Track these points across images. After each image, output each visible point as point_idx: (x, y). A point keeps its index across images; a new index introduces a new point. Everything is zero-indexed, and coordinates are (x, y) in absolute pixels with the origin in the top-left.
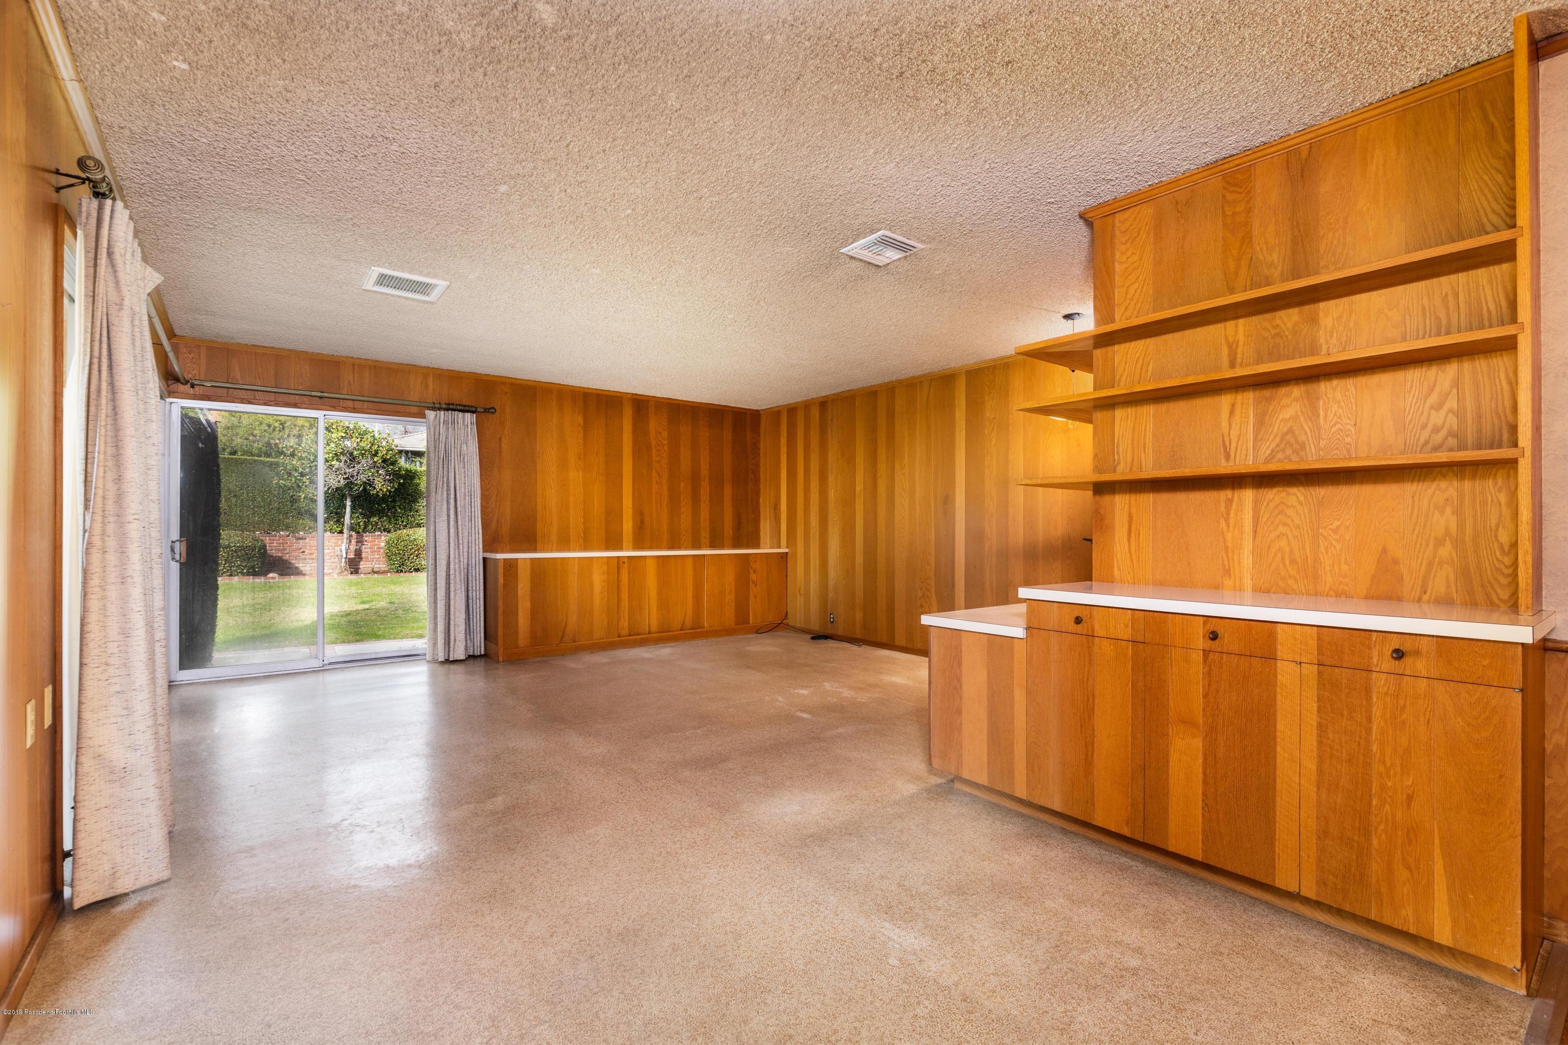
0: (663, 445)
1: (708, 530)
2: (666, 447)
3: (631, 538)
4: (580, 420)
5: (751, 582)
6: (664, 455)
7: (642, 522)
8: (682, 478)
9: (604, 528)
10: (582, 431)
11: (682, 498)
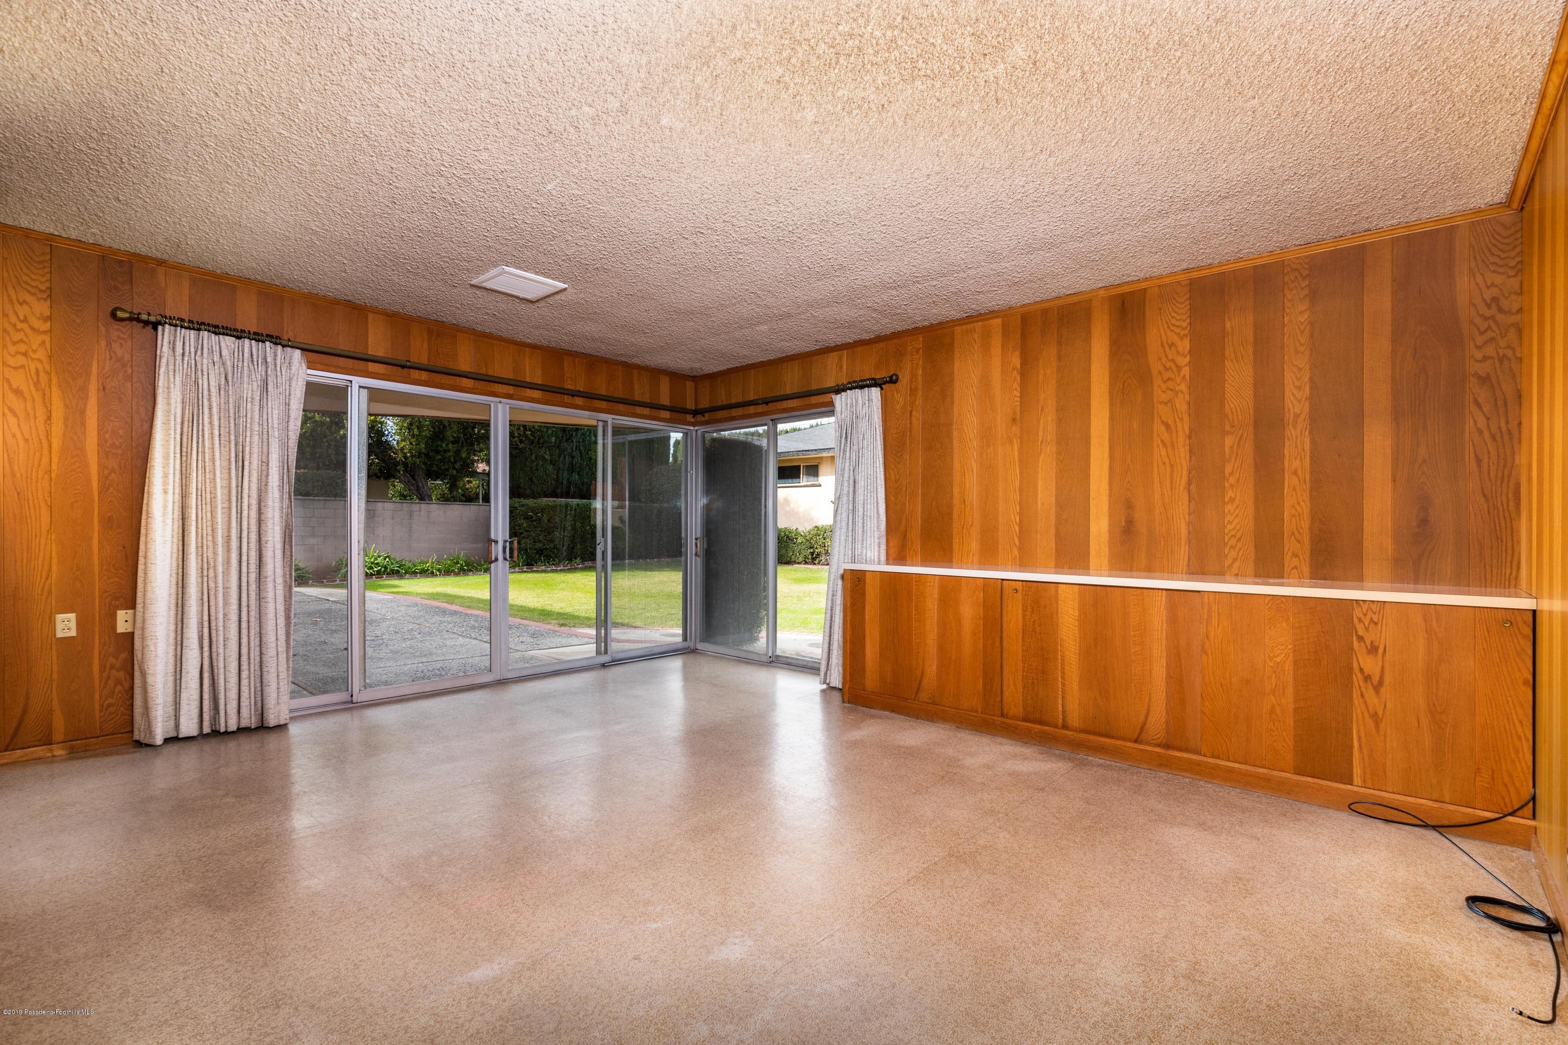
0: (1179, 368)
1: (1306, 539)
2: (1186, 371)
3: (1105, 550)
4: (1016, 361)
5: (1358, 678)
6: (1183, 387)
7: (1130, 522)
8: (1228, 428)
9: (1053, 531)
10: (1018, 378)
11: (1228, 470)
